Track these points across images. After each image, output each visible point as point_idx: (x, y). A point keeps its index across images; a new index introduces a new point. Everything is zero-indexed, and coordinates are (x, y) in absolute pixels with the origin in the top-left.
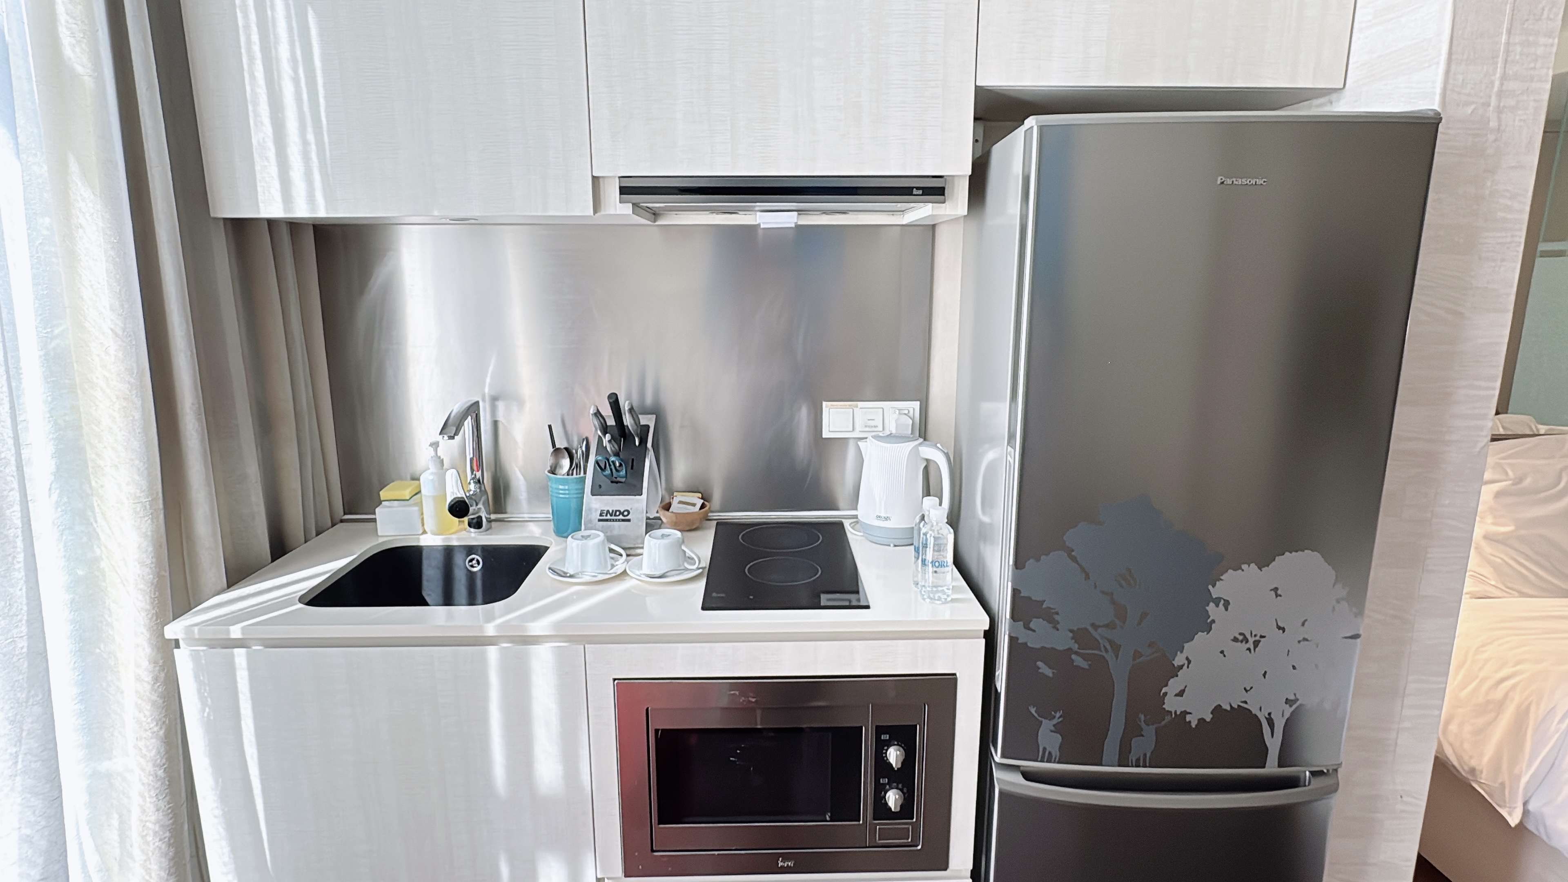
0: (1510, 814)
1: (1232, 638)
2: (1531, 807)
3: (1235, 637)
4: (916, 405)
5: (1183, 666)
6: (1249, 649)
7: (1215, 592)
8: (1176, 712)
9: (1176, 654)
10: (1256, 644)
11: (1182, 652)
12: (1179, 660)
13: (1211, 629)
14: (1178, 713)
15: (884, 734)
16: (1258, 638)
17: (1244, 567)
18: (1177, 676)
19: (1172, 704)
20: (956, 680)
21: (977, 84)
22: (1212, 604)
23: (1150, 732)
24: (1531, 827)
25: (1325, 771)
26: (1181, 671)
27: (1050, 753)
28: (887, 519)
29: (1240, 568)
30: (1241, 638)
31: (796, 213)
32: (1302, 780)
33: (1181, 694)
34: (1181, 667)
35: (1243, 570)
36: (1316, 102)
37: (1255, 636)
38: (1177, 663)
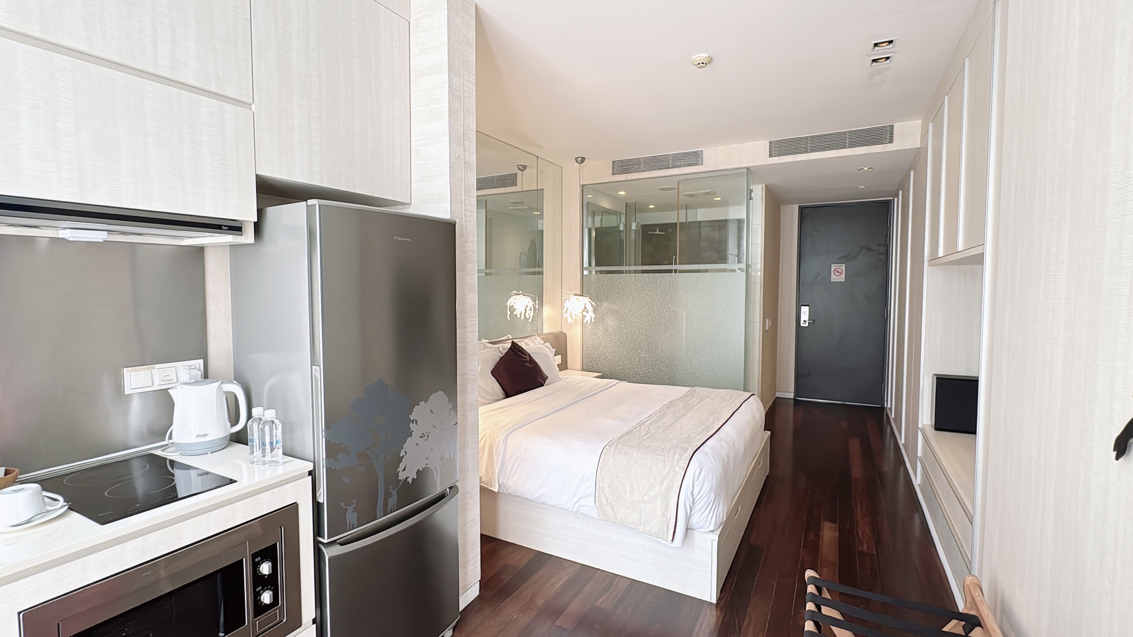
0: (495, 488)
1: (419, 436)
2: (500, 482)
3: (421, 436)
4: (201, 361)
6: (426, 440)
7: (412, 417)
8: (403, 479)
9: (401, 451)
10: (428, 436)
11: (403, 449)
12: (402, 453)
13: (412, 435)
14: (404, 479)
15: (257, 558)
18: (402, 461)
19: (402, 476)
20: (297, 505)
21: (257, 173)
22: (411, 423)
23: (394, 493)
24: (501, 491)
25: (453, 486)
26: (404, 458)
27: (353, 524)
28: (205, 435)
29: (419, 404)
30: (422, 435)
31: (106, 232)
32: (446, 493)
33: (404, 470)
34: (403, 456)
36: (399, 207)
37: (427, 433)
38: (401, 455)
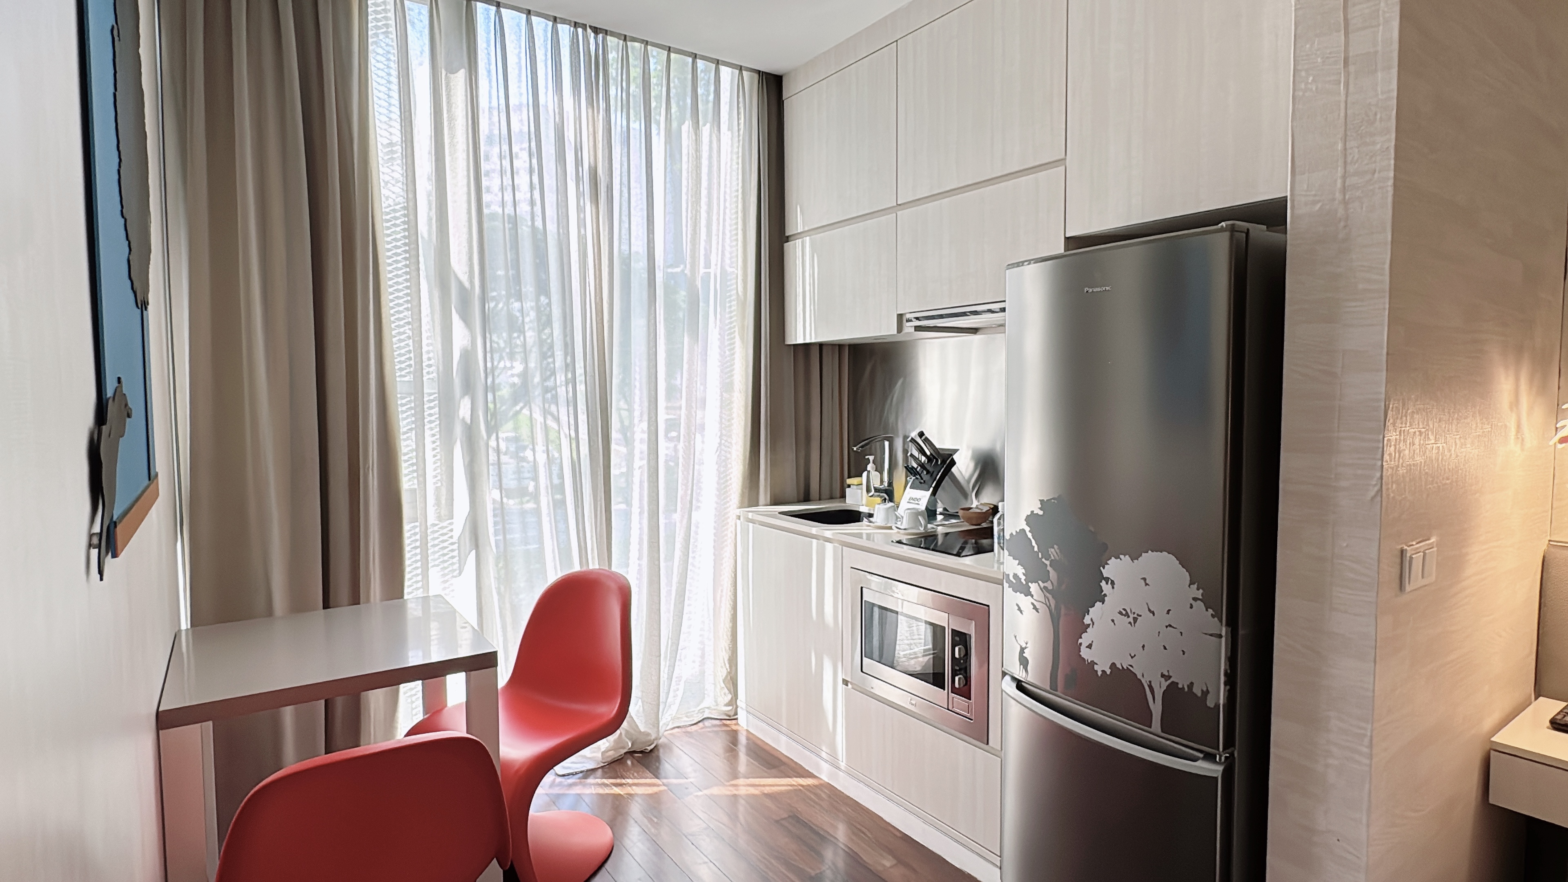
1: (1118, 611)
3: (1120, 611)
5: (1089, 625)
6: (1130, 623)
7: (1105, 573)
8: (1088, 660)
9: (1085, 616)
10: (1135, 620)
11: (1088, 614)
12: (1087, 620)
13: (1104, 601)
14: (1089, 662)
16: (1135, 616)
17: (1122, 557)
18: (1087, 632)
19: (1085, 654)
20: (989, 610)
21: (1066, 236)
22: (1103, 581)
26: (1089, 629)
29: (1119, 558)
30: (1124, 612)
33: (1090, 647)
35: (1121, 559)
37: (1134, 613)
38: (1086, 622)
